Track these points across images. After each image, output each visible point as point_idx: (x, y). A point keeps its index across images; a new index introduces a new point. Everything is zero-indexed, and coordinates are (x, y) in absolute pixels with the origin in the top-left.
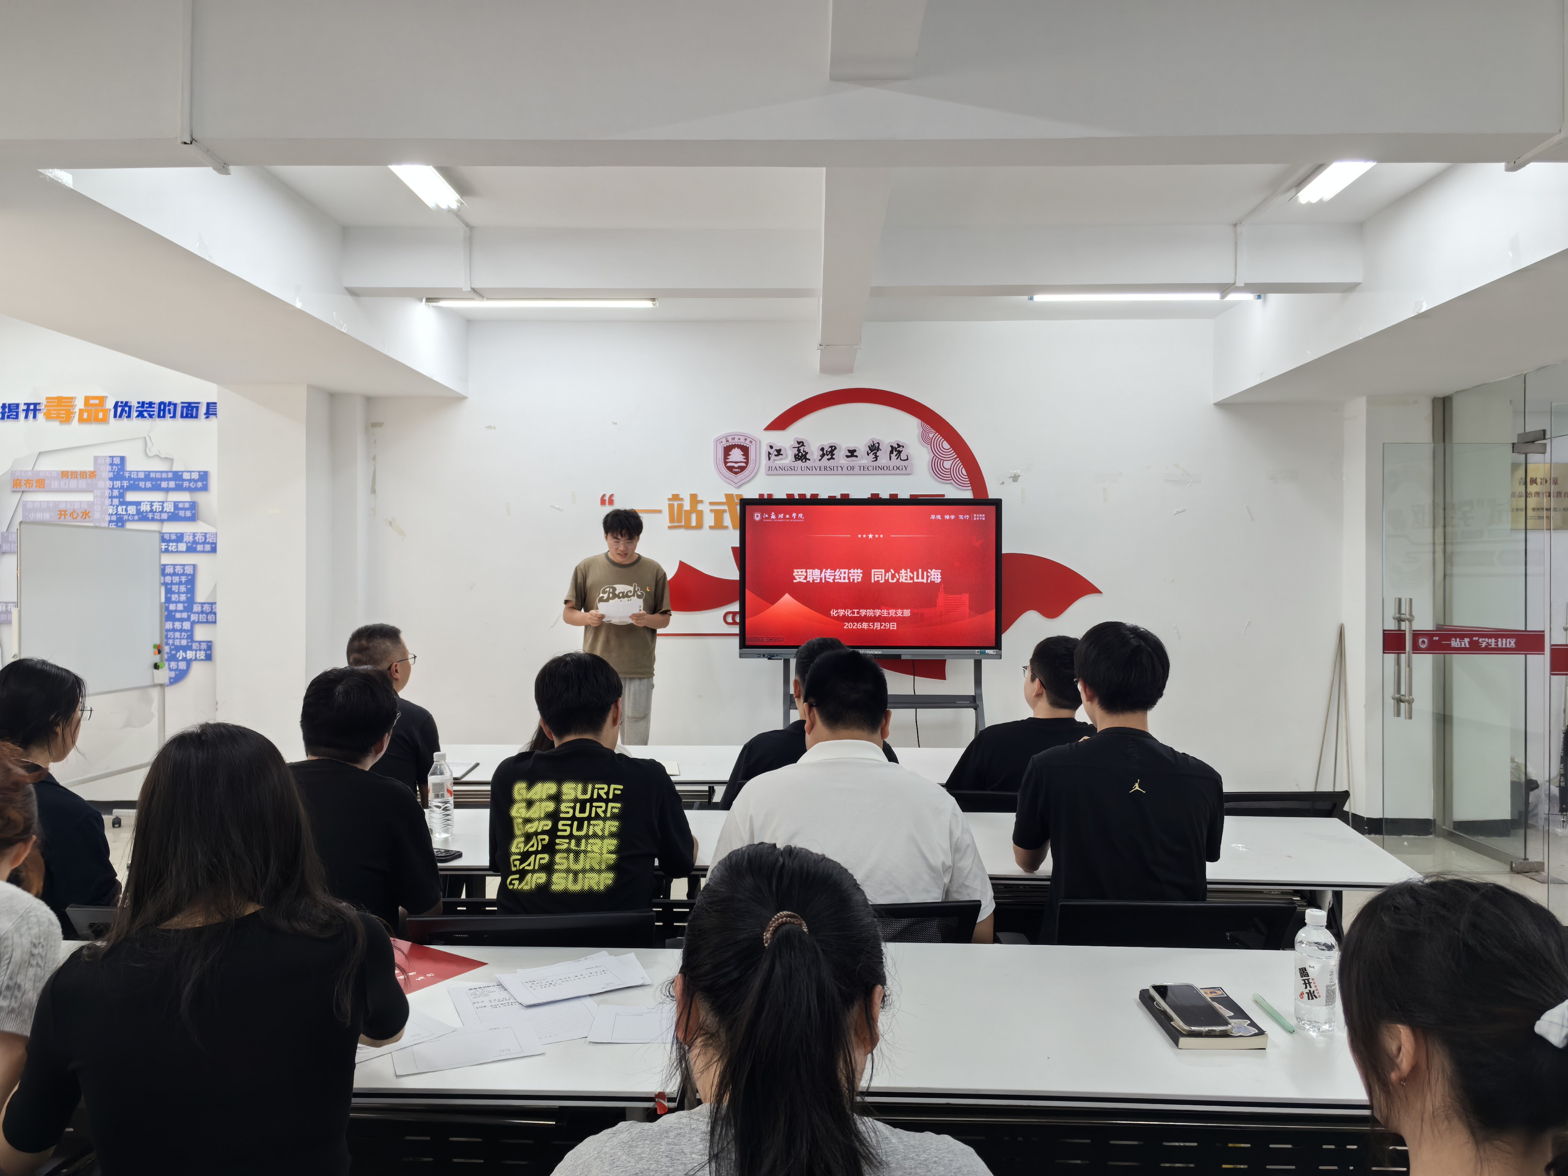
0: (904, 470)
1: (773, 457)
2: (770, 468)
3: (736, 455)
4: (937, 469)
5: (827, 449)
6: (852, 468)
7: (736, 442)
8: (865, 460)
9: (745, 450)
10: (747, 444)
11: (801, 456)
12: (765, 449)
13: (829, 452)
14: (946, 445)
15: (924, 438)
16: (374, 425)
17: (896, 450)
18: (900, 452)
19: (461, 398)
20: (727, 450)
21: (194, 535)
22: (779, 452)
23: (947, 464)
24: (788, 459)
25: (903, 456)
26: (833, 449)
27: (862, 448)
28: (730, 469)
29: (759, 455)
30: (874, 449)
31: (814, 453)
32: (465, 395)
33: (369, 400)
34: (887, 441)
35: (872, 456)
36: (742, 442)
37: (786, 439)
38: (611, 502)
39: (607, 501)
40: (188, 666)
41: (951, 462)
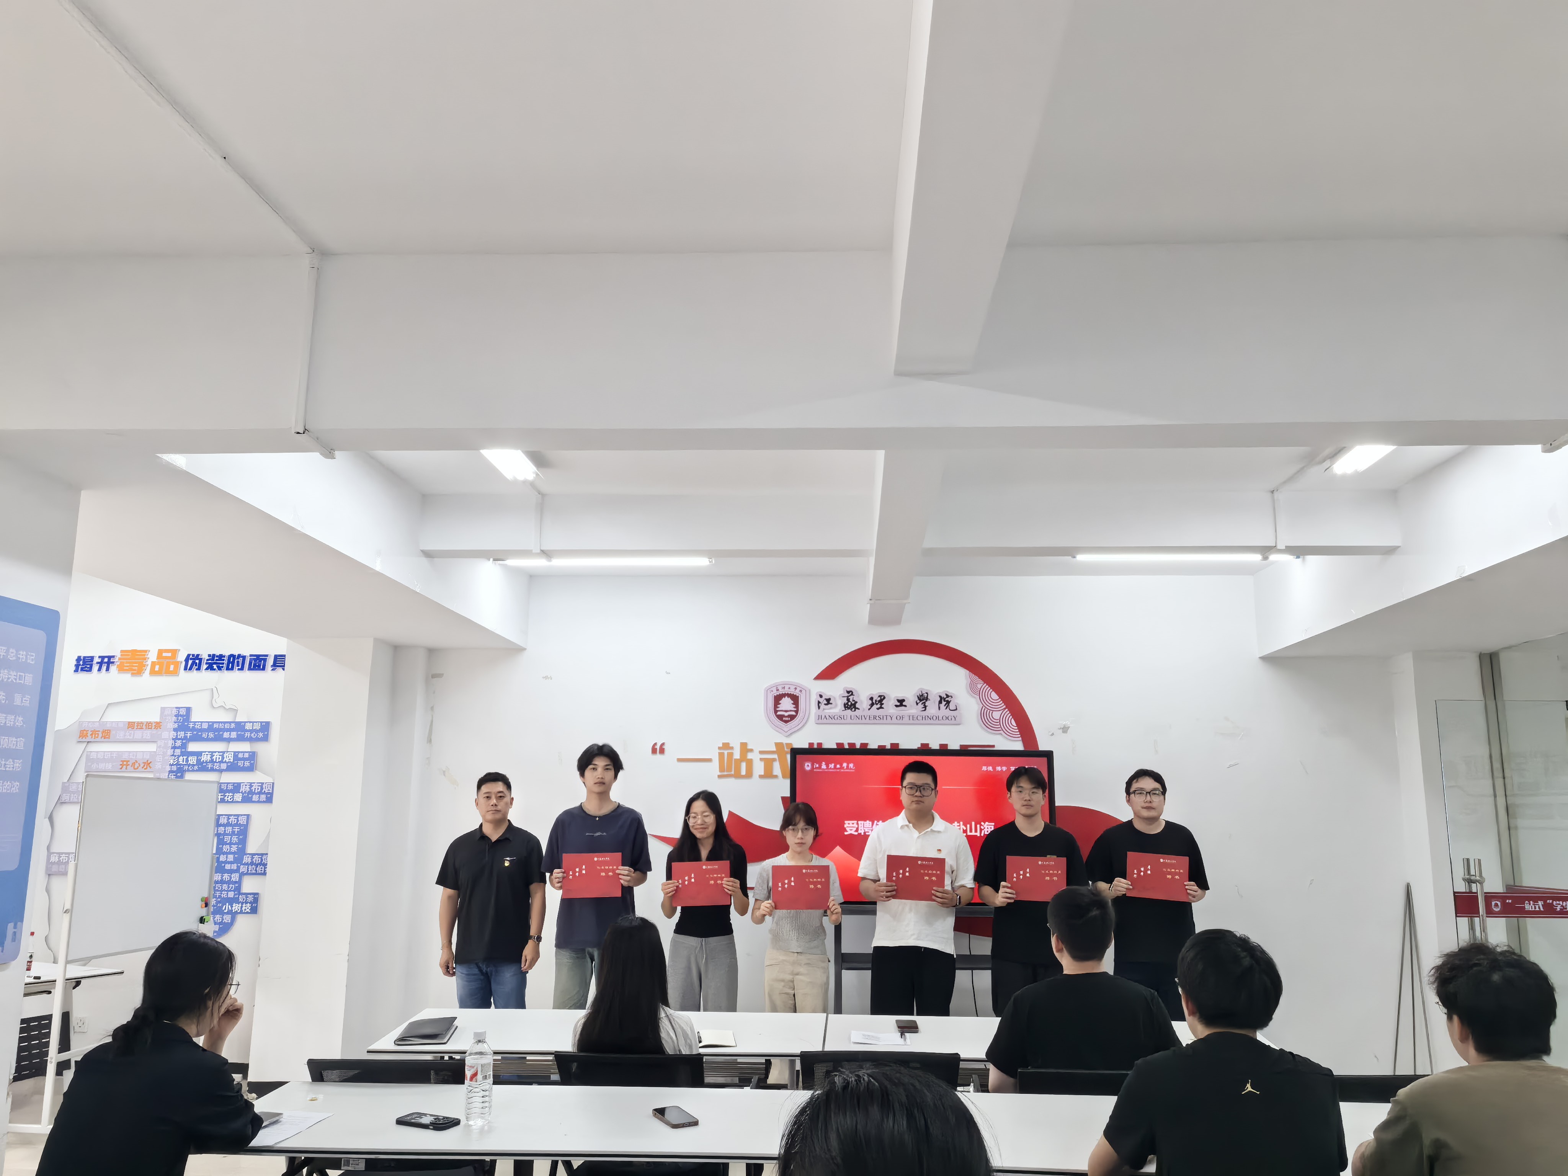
0: (954, 721)
1: (822, 706)
2: (820, 717)
3: (786, 704)
4: (985, 719)
5: (876, 698)
6: (902, 718)
7: (786, 691)
8: (913, 709)
9: (795, 699)
10: (797, 693)
11: (850, 705)
12: (814, 698)
13: (879, 702)
14: (994, 696)
15: (972, 688)
16: (434, 676)
17: (945, 700)
18: (948, 702)
19: (520, 650)
20: (778, 699)
21: (251, 785)
22: (828, 701)
23: (997, 715)
24: (838, 708)
25: (952, 706)
26: (882, 698)
27: (911, 697)
28: (780, 718)
29: (809, 705)
30: (923, 699)
31: (863, 703)
32: (524, 646)
33: (432, 652)
34: (935, 691)
35: (921, 706)
36: (792, 691)
37: (835, 688)
38: (662, 751)
39: (658, 750)
40: (233, 920)
41: (1000, 713)
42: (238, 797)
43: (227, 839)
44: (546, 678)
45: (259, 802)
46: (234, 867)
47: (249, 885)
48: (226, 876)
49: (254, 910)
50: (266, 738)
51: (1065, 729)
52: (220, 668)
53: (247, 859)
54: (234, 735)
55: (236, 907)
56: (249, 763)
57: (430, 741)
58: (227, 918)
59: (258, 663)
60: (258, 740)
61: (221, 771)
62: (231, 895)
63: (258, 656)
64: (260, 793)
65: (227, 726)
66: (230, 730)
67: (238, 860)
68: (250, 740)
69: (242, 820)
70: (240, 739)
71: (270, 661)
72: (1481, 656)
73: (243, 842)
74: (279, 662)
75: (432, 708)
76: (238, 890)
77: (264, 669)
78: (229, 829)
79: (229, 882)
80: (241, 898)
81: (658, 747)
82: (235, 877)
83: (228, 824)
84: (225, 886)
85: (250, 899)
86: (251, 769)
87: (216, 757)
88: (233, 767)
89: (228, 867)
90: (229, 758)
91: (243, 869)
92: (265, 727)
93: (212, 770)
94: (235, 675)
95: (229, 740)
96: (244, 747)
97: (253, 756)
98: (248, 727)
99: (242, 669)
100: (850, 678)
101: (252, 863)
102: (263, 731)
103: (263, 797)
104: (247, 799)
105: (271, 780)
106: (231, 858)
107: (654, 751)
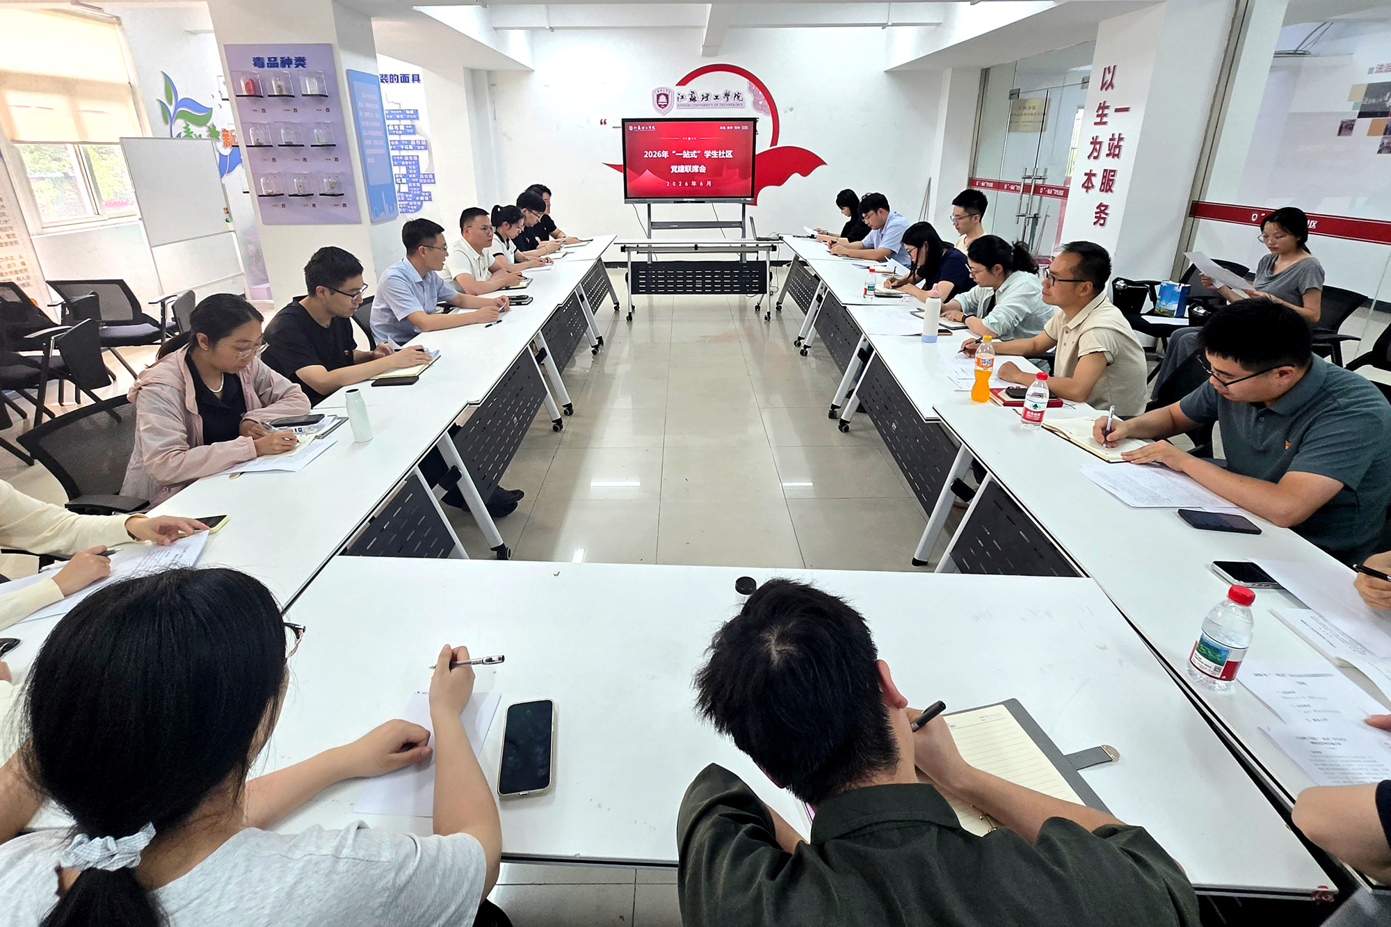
0: (741, 106)
1: (680, 100)
2: (679, 105)
3: (663, 99)
4: (755, 103)
5: (705, 95)
6: (717, 105)
7: (663, 92)
8: (722, 100)
9: (667, 96)
10: (667, 93)
11: (693, 99)
12: (676, 96)
13: (706, 97)
14: (760, 93)
15: (750, 88)
16: (493, 85)
17: (737, 96)
18: (739, 97)
19: (534, 71)
20: (658, 96)
21: (416, 141)
22: (682, 96)
23: (761, 103)
24: (687, 100)
25: (740, 98)
26: (708, 95)
27: (721, 95)
28: (660, 106)
29: (674, 100)
30: (727, 95)
31: (699, 98)
32: (534, 69)
33: (489, 72)
34: (733, 92)
35: (726, 98)
36: (665, 92)
37: (685, 90)
38: (605, 123)
39: (603, 122)
40: (422, 204)
41: (763, 101)
42: (411, 147)
43: (410, 167)
44: (546, 86)
45: (421, 149)
46: (417, 180)
47: (425, 188)
48: (414, 184)
49: (430, 200)
50: (418, 118)
51: (791, 109)
52: (387, 82)
53: (422, 176)
54: (402, 116)
55: (422, 198)
56: (412, 130)
57: (495, 119)
58: (419, 203)
59: (405, 79)
60: (414, 119)
61: (400, 134)
62: (418, 193)
63: (404, 75)
64: (421, 145)
65: (397, 112)
66: (399, 114)
67: (418, 177)
68: (410, 119)
69: (416, 158)
70: (405, 118)
71: (411, 78)
72: (982, 70)
73: (418, 168)
74: (416, 78)
75: (494, 102)
76: (421, 190)
77: (408, 82)
78: (410, 163)
79: (416, 187)
80: (423, 194)
81: (603, 121)
82: (418, 185)
83: (409, 160)
84: (415, 189)
85: (427, 194)
86: (414, 133)
87: (396, 127)
88: (405, 133)
89: (414, 180)
90: (402, 128)
91: (421, 181)
92: (416, 111)
93: (396, 134)
94: (395, 85)
95: (400, 119)
96: (408, 122)
97: (413, 126)
98: (408, 112)
99: (398, 82)
100: (692, 85)
101: (424, 178)
102: (415, 115)
103: (423, 147)
104: (415, 148)
105: (424, 139)
106: (414, 176)
107: (601, 123)
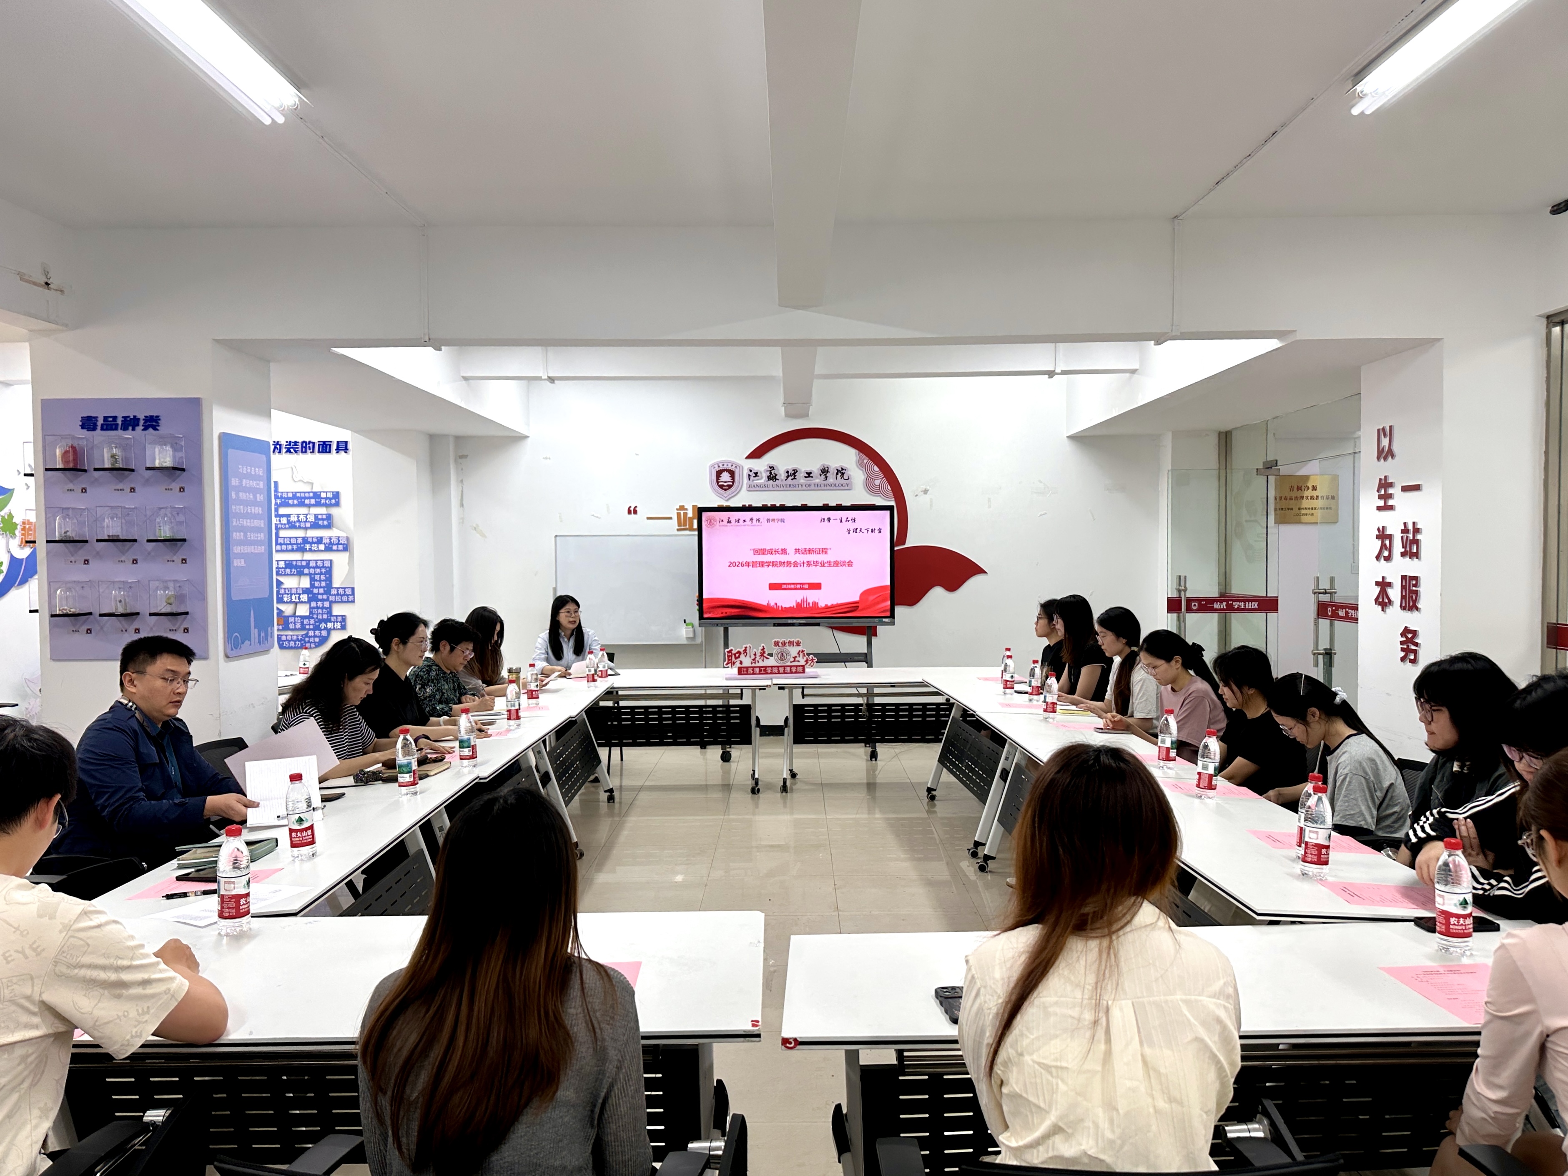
0: (847, 486)
1: (752, 478)
2: (750, 486)
3: (725, 477)
4: (869, 486)
5: (791, 472)
6: (809, 485)
7: (725, 467)
8: (818, 480)
9: (732, 473)
10: (733, 468)
11: (772, 477)
12: (746, 472)
13: (793, 474)
14: (876, 468)
15: (860, 464)
16: (462, 457)
17: (841, 472)
18: (843, 474)
20: (719, 473)
21: (330, 538)
22: (756, 474)
23: (877, 482)
24: (763, 480)
25: (845, 476)
26: (795, 472)
27: (815, 469)
28: (721, 487)
29: (742, 477)
30: (825, 471)
31: (782, 475)
32: (526, 435)
34: (834, 465)
35: (823, 476)
37: (761, 465)
38: (635, 512)
40: (329, 634)
41: (880, 481)
42: (322, 547)
43: (317, 577)
44: (546, 458)
45: (338, 550)
46: (325, 597)
47: (337, 610)
48: (320, 604)
49: (344, 627)
50: (337, 504)
51: (926, 492)
52: (296, 452)
53: (334, 592)
54: (313, 501)
55: (330, 625)
56: (328, 522)
57: (462, 505)
58: (324, 633)
59: (325, 447)
60: (331, 505)
61: (306, 529)
62: (325, 616)
63: (324, 442)
64: (338, 544)
65: (307, 495)
66: (310, 498)
67: (328, 592)
68: (326, 505)
69: (327, 564)
70: (318, 504)
71: (334, 447)
72: (1219, 434)
73: (329, 579)
74: (343, 447)
75: (462, 481)
76: (330, 612)
77: (330, 452)
78: (318, 571)
79: (323, 608)
80: (333, 619)
81: (632, 509)
83: (316, 567)
84: (320, 611)
85: (340, 619)
86: (329, 526)
87: (302, 517)
88: (315, 526)
89: (320, 597)
90: (311, 518)
91: (332, 598)
92: (336, 495)
93: (300, 527)
94: (309, 456)
95: (309, 506)
96: (322, 511)
97: (329, 517)
98: (323, 495)
99: (313, 452)
100: (771, 458)
101: (338, 594)
102: (335, 499)
103: (341, 547)
104: (328, 549)
105: (345, 535)
106: (321, 591)
107: (629, 512)
